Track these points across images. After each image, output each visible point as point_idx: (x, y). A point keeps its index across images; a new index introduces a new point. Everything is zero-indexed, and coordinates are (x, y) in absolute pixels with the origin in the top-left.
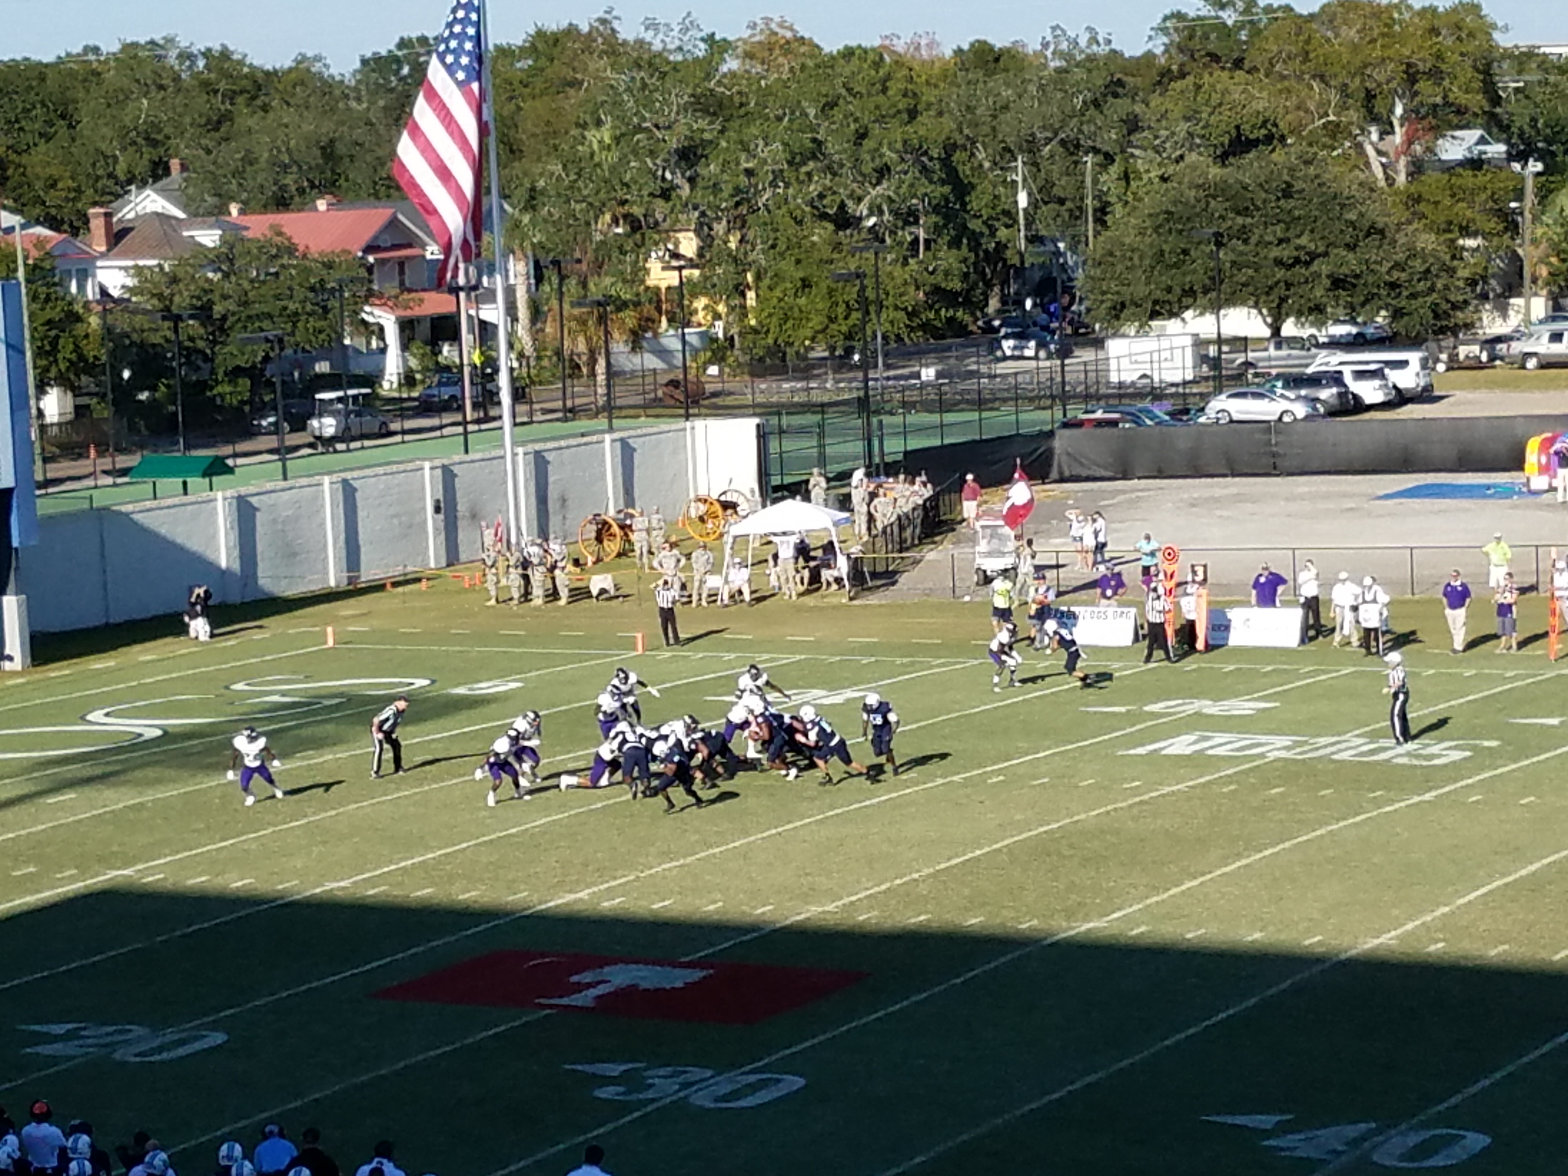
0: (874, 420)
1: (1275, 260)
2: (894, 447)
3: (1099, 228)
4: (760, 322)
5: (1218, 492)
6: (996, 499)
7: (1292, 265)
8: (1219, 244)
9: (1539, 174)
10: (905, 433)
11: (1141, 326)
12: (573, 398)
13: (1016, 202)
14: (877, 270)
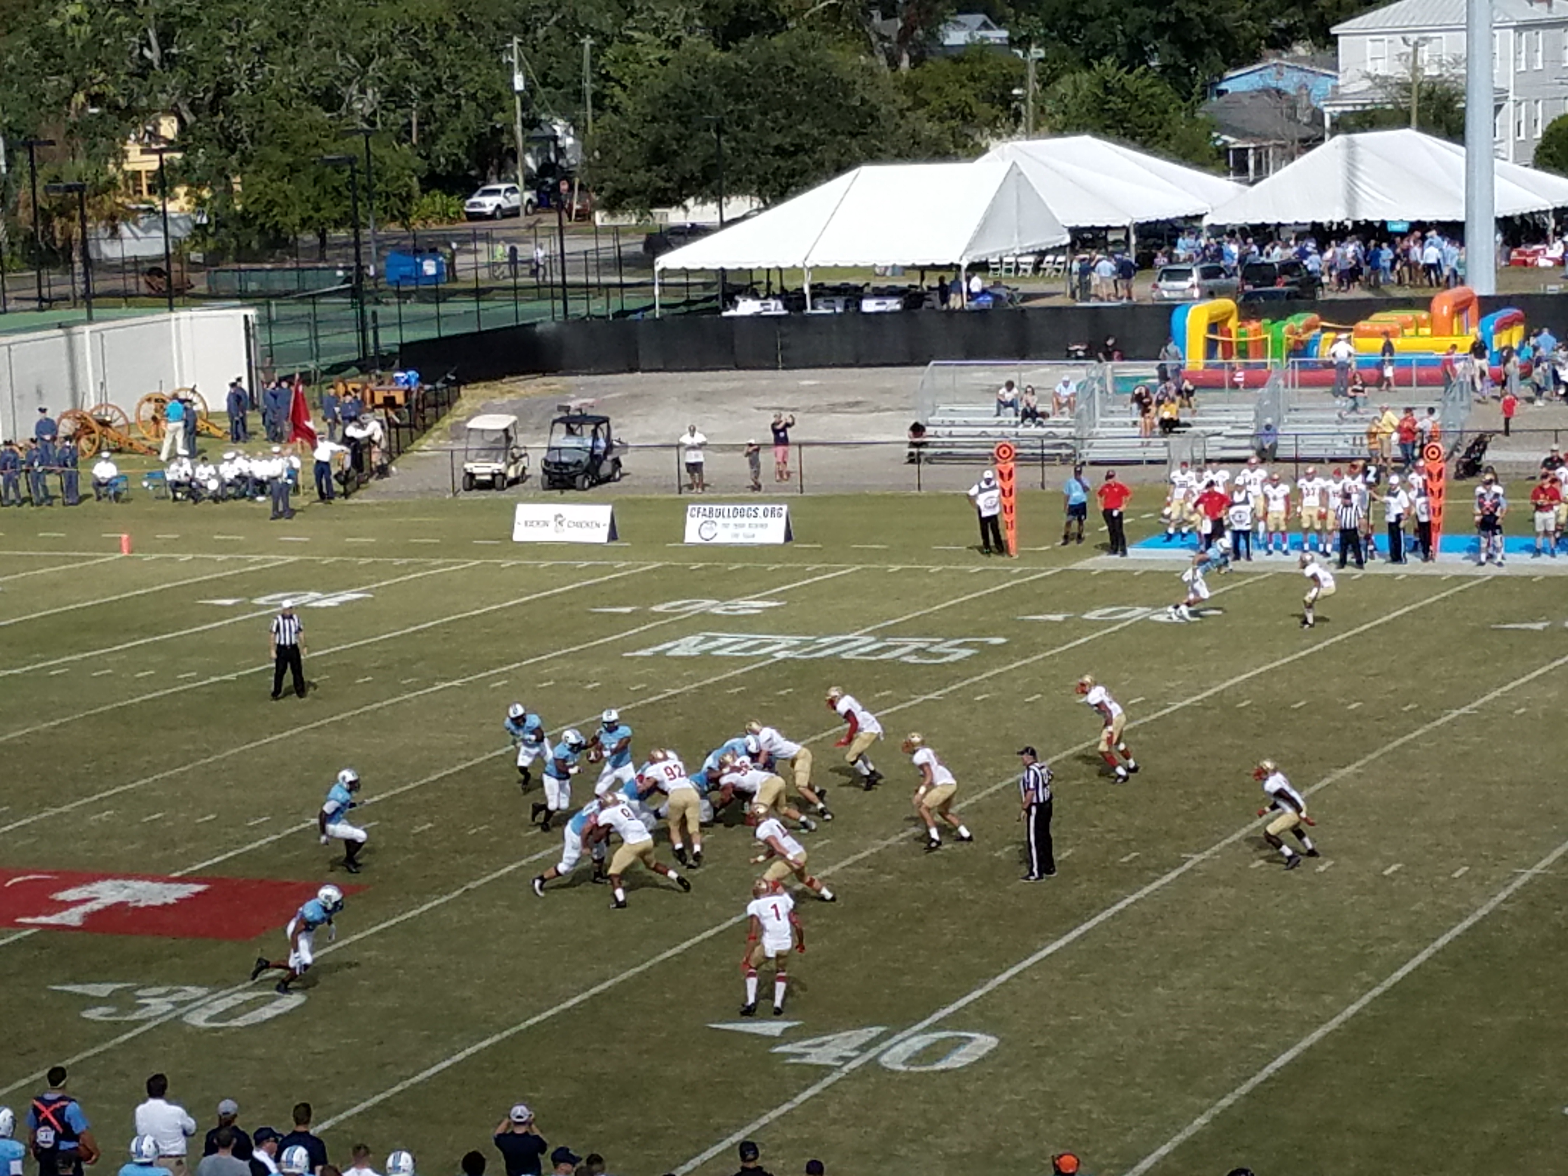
0: (369, 309)
1: (777, 148)
2: (389, 339)
3: (598, 113)
4: (245, 209)
5: (722, 385)
6: (496, 393)
7: (795, 153)
8: (719, 131)
9: (1040, 60)
10: (400, 324)
11: (642, 215)
12: (49, 286)
13: (512, 84)
14: (369, 153)
